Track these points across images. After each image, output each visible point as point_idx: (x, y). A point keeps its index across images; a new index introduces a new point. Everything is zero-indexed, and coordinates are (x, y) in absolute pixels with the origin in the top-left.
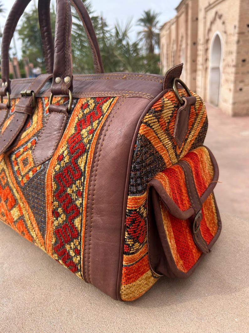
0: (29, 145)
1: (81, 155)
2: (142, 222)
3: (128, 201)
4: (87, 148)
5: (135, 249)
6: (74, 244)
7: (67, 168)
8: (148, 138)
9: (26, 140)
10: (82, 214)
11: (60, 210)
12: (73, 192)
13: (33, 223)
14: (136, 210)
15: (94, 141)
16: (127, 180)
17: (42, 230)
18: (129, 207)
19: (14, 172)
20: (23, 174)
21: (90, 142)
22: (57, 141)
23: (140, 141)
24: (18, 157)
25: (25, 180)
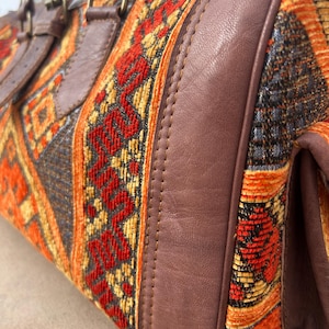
0: (51, 85)
1: (140, 83)
2: (274, 235)
3: (246, 181)
4: (153, 67)
5: (256, 294)
6: (123, 274)
7: (112, 116)
8: (304, 23)
9: (47, 78)
10: (138, 211)
11: (97, 203)
12: (122, 164)
13: (53, 228)
14: (263, 205)
15: (169, 49)
16: (244, 131)
17: (67, 241)
18: (246, 196)
19: (24, 137)
20: (37, 136)
21: (158, 54)
22: (97, 70)
23: (283, 28)
24: (32, 108)
25: (40, 148)
